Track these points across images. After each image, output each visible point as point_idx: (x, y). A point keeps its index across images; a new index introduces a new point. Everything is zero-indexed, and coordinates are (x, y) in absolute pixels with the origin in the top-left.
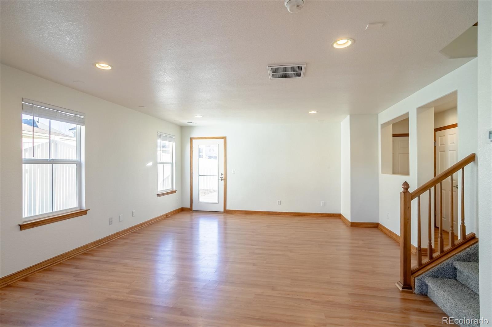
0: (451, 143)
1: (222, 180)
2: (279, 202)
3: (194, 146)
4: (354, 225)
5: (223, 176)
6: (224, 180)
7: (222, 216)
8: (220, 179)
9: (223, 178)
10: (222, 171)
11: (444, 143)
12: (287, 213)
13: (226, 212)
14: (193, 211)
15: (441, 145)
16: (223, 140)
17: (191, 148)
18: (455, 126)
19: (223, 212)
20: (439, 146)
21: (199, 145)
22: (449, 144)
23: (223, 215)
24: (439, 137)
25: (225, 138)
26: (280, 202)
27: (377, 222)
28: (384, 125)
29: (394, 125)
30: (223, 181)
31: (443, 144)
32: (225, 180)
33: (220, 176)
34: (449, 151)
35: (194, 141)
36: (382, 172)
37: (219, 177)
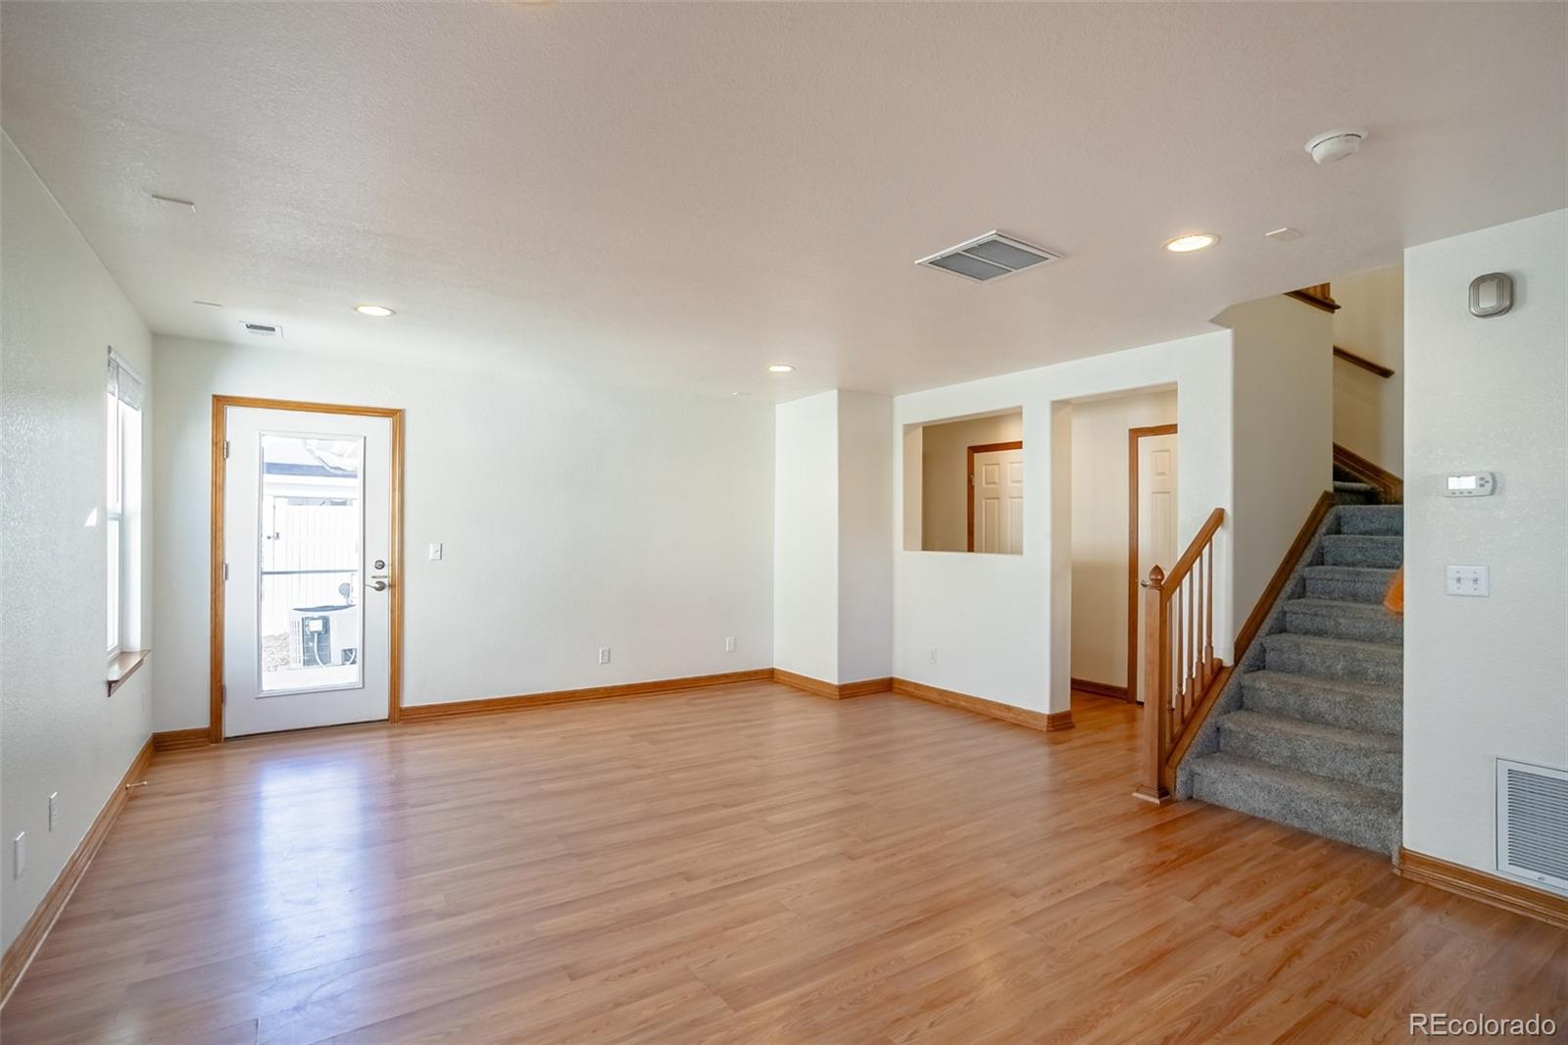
0: (1013, 482)
1: (381, 587)
2: (603, 653)
3: (232, 434)
4: (849, 693)
5: (386, 571)
6: (392, 586)
7: (380, 741)
8: (373, 583)
9: (386, 581)
10: (381, 549)
11: (997, 481)
12: (630, 687)
13: (402, 717)
14: (227, 739)
15: (986, 484)
16: (387, 422)
17: (215, 444)
18: (1018, 445)
19: (385, 720)
20: (984, 485)
21: (261, 436)
22: (1010, 484)
23: (384, 733)
24: (984, 468)
25: (396, 415)
26: (606, 653)
27: (889, 676)
28: (909, 429)
29: (924, 428)
30: (386, 592)
31: (994, 483)
32: (395, 587)
33: (371, 571)
34: (1010, 500)
35: (232, 413)
36: (905, 549)
37: (368, 577)
